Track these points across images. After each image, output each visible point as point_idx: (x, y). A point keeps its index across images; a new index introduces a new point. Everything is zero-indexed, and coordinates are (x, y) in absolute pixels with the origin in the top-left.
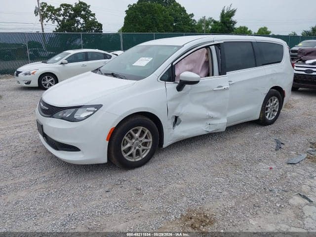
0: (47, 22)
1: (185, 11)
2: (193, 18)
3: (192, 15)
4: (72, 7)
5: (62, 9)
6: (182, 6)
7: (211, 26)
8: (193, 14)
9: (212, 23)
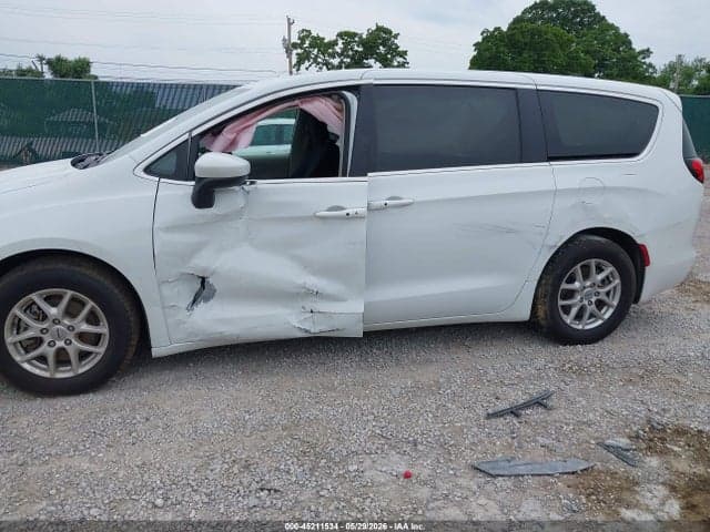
0: (307, 69)
1: (630, 43)
2: (647, 61)
3: (647, 52)
4: (361, 38)
5: (340, 42)
6: (622, 31)
7: (699, 79)
8: (648, 50)
9: (704, 72)
